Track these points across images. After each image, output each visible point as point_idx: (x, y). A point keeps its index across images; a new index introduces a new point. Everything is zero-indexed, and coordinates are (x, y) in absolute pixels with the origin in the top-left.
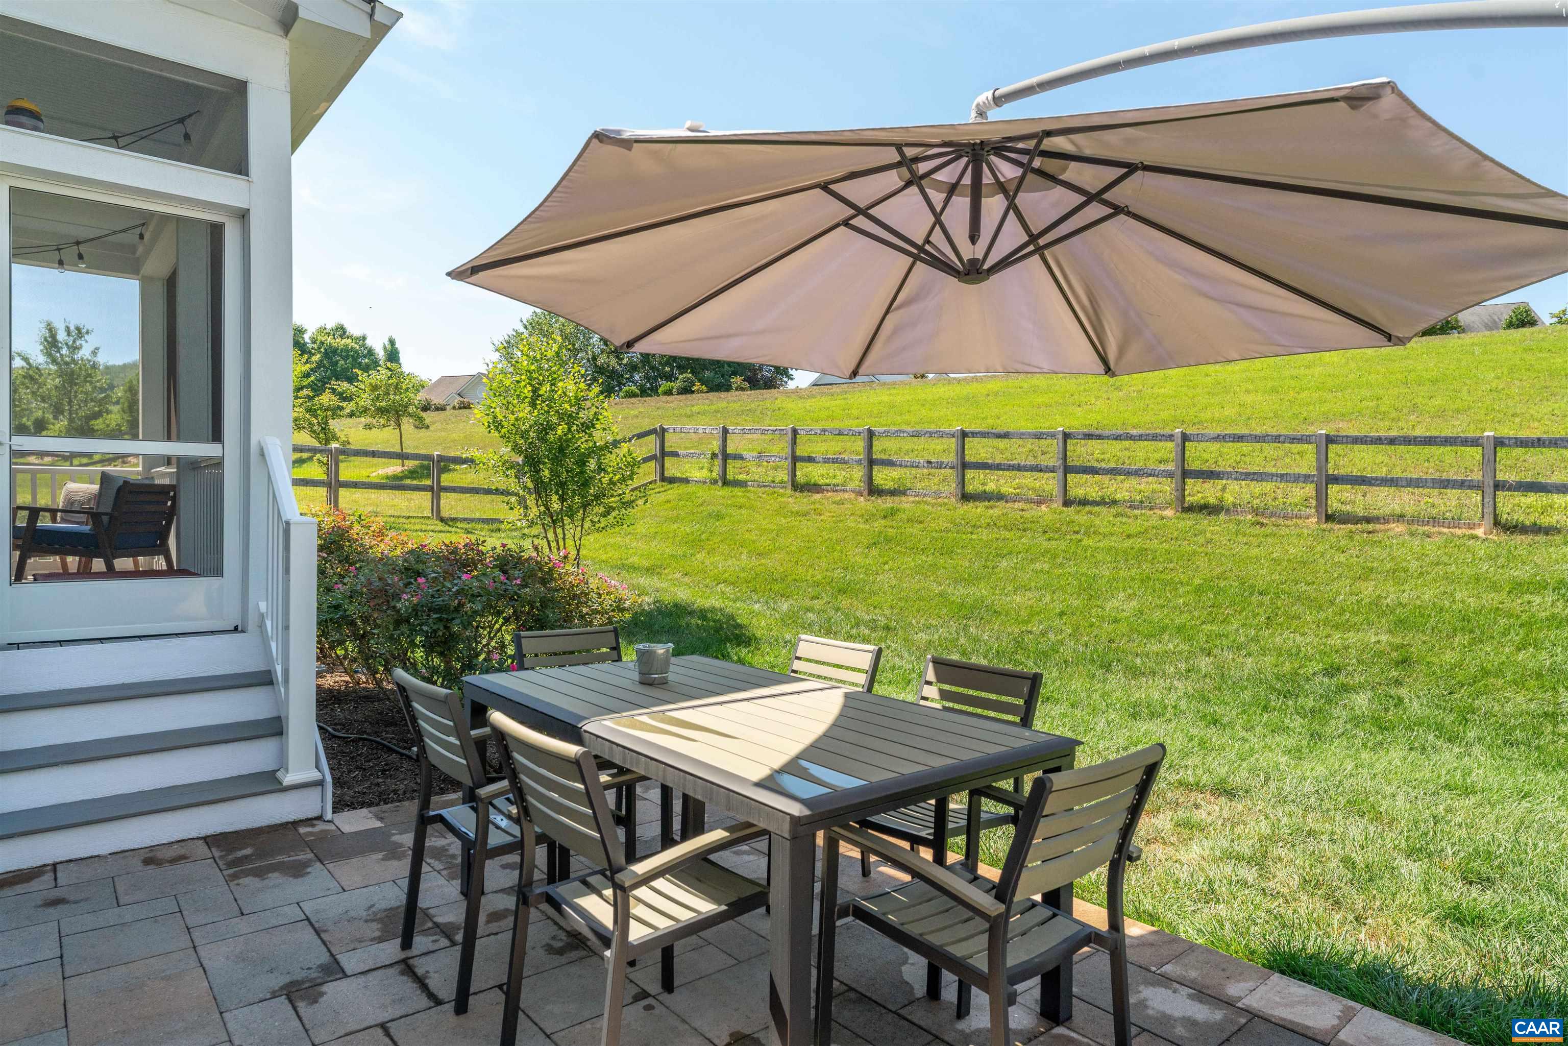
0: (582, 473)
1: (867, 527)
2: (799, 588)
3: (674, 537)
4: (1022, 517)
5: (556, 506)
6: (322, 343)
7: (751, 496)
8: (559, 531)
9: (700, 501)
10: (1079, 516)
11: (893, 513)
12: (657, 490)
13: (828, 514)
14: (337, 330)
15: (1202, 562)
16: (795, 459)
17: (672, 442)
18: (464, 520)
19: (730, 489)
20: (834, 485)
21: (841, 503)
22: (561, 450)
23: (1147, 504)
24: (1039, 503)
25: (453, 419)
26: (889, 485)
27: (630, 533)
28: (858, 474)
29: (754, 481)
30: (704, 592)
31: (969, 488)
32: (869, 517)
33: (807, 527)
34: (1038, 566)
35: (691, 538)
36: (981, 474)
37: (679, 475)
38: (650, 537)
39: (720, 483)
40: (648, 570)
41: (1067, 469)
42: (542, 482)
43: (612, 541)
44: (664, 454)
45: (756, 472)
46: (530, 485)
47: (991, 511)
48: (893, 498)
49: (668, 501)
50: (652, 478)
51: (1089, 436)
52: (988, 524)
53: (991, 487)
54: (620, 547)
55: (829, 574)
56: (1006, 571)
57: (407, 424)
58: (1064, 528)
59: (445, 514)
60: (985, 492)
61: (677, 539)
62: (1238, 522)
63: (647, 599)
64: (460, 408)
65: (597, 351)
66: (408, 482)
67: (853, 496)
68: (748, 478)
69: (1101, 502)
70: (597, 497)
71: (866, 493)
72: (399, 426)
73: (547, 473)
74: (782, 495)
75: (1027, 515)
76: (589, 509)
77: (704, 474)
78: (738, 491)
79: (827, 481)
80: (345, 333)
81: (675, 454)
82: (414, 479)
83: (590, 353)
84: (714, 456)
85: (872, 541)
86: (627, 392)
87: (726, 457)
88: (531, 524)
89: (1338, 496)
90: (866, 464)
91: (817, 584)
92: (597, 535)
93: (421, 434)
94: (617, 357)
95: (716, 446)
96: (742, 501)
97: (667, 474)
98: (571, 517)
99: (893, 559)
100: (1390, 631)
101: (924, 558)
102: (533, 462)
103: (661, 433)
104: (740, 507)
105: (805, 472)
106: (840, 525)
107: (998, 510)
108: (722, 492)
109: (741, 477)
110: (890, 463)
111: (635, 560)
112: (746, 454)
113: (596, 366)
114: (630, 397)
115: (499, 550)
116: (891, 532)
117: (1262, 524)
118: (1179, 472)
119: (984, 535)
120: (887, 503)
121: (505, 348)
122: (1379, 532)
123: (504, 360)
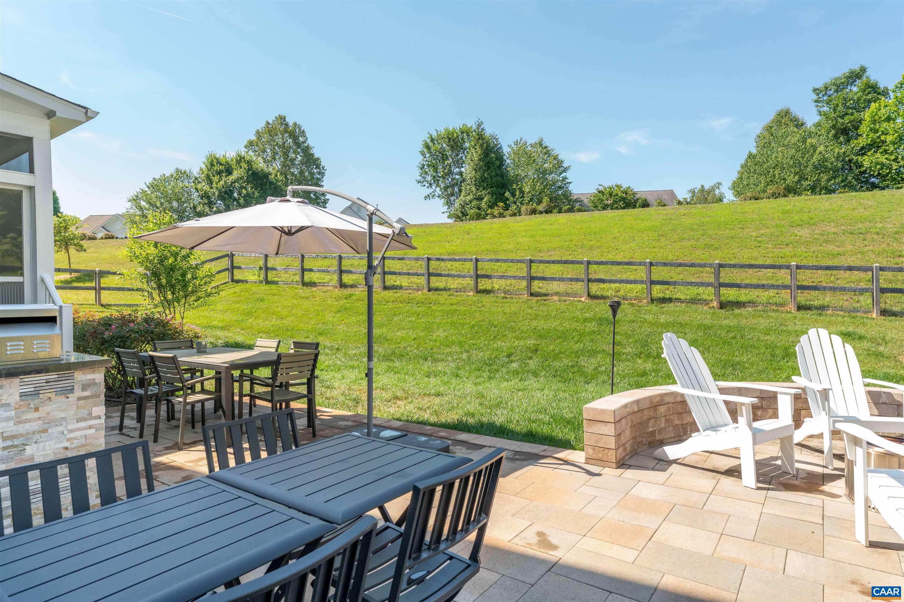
0: (184, 280)
1: (337, 303)
2: (300, 333)
3: (237, 311)
4: (409, 297)
5: (170, 296)
7: (280, 289)
8: (172, 310)
9: (253, 292)
10: (433, 296)
11: (350, 296)
12: (229, 287)
13: (318, 297)
15: (477, 315)
16: (303, 270)
17: (237, 261)
18: (115, 305)
19: (270, 285)
20: (323, 283)
21: (326, 292)
22: (172, 269)
23: (463, 290)
24: (418, 290)
25: (102, 246)
26: (351, 282)
27: (213, 310)
28: (335, 277)
29: (283, 281)
30: (251, 338)
31: (387, 284)
32: (338, 299)
33: (307, 304)
34: (410, 319)
35: (247, 311)
36: (394, 277)
37: (241, 278)
38: (224, 312)
39: (264, 283)
40: (222, 328)
41: (430, 275)
42: (162, 285)
43: (203, 314)
44: (233, 268)
45: (284, 277)
46: (155, 286)
47: (395, 294)
48: (352, 289)
49: (235, 293)
50: (227, 280)
51: (438, 259)
52: (393, 301)
53: (398, 283)
54: (207, 317)
55: (315, 326)
56: (396, 321)
57: (72, 250)
58: (426, 302)
59: (103, 302)
60: (394, 285)
61: (239, 312)
62: (497, 297)
63: (220, 341)
64: (106, 238)
65: (196, 203)
66: (76, 284)
67: (332, 288)
68: (279, 280)
69: (444, 289)
70: (193, 292)
71: (338, 286)
72: (68, 251)
73: (164, 280)
74: (297, 289)
75: (411, 296)
76: (188, 298)
77: (256, 278)
78: (273, 287)
79: (320, 281)
81: (239, 268)
82: (80, 282)
83: (191, 204)
84: (261, 268)
85: (337, 310)
87: (267, 269)
88: (156, 306)
89: (536, 285)
90: (338, 272)
91: (308, 331)
92: (194, 311)
93: (81, 255)
94: (210, 207)
95: (261, 263)
96: (275, 291)
97: (235, 278)
98: (178, 302)
99: (346, 318)
100: (536, 340)
101: (361, 317)
102: (156, 275)
103: (231, 256)
104: (274, 295)
105: (308, 277)
106: (324, 303)
107: (399, 294)
108: (264, 287)
109: (276, 279)
110: (350, 272)
111: (215, 323)
112: (278, 268)
113: (196, 212)
115: (144, 316)
116: (348, 305)
117: (506, 298)
118: (474, 276)
119: (390, 305)
120: (349, 291)
121: (135, 200)
122: (548, 300)
123: (134, 208)
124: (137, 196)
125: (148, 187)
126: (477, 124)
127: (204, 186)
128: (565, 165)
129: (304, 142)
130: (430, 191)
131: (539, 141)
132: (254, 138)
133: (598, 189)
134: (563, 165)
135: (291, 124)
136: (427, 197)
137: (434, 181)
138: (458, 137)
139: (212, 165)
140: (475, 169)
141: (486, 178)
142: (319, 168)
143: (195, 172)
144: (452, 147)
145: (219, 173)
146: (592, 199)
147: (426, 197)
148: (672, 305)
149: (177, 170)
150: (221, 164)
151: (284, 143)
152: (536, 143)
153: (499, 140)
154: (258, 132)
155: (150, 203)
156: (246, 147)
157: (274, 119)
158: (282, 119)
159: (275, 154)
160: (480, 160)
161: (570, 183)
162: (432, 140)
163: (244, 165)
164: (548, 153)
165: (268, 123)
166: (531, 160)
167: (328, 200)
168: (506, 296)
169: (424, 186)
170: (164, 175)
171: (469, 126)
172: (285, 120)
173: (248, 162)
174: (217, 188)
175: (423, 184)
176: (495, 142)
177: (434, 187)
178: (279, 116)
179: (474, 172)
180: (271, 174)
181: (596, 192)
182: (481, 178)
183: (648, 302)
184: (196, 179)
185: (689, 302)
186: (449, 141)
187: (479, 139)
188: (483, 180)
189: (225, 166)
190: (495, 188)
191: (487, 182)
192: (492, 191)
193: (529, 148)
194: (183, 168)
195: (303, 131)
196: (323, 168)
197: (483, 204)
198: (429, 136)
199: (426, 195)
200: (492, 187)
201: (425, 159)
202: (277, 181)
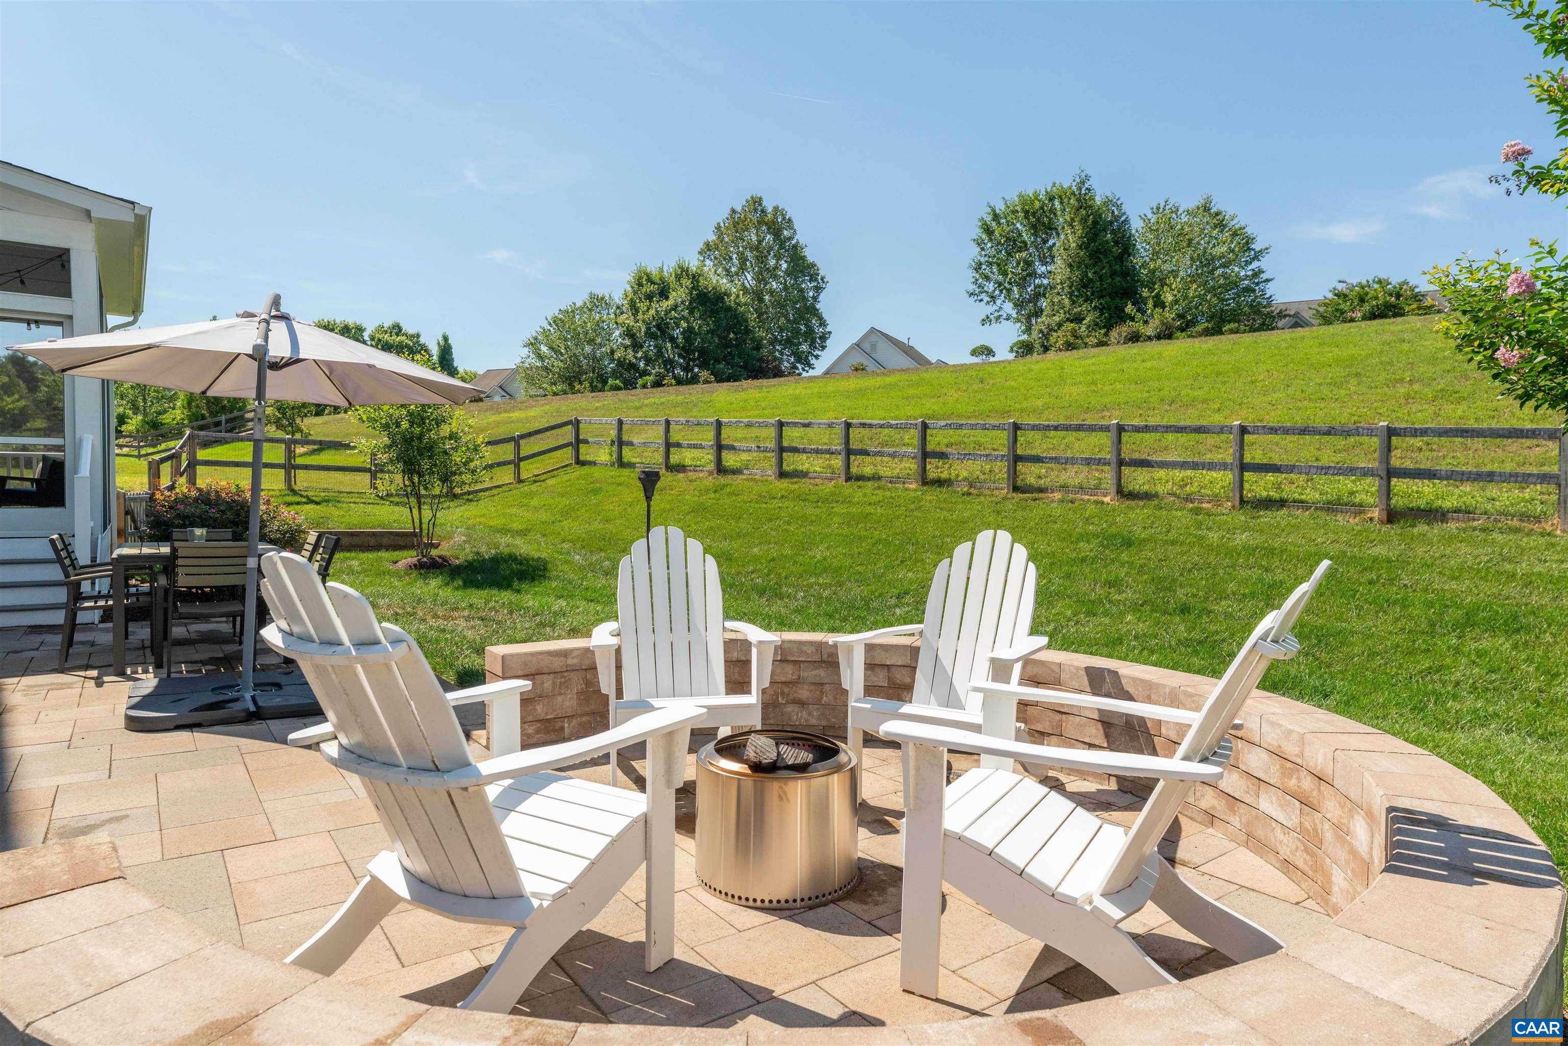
1: (697, 499)
4: (813, 490)
6: (379, 340)
9: (592, 480)
10: (853, 489)
11: (723, 487)
12: (573, 471)
13: (678, 489)
14: (393, 327)
16: (668, 445)
17: (584, 432)
19: (623, 470)
20: (695, 466)
21: (697, 481)
23: (900, 479)
24: (830, 479)
26: (739, 466)
28: (712, 457)
29: (640, 463)
32: (703, 492)
37: (588, 458)
39: (617, 465)
41: (849, 452)
44: (578, 442)
45: (643, 456)
47: (795, 486)
48: (733, 476)
49: (569, 480)
50: (570, 460)
51: (863, 425)
53: (805, 468)
58: (831, 499)
60: (797, 471)
62: (955, 492)
67: (705, 475)
68: (636, 461)
69: (872, 478)
71: (715, 472)
75: (814, 488)
77: (607, 457)
78: (627, 472)
79: (691, 463)
80: (400, 330)
81: (587, 442)
83: (609, 347)
84: (613, 442)
85: (691, 510)
86: (611, 386)
87: (621, 443)
90: (716, 449)
95: (613, 433)
96: (623, 479)
97: (582, 458)
103: (576, 424)
107: (802, 485)
109: (631, 460)
110: (732, 448)
112: (636, 441)
114: (614, 390)
116: (710, 503)
117: (970, 494)
118: (920, 455)
119: (773, 504)
120: (727, 480)
121: (533, 344)
122: (1042, 499)
123: (532, 356)
124: (536, 339)
125: (550, 324)
126: (1078, 180)
127: (627, 319)
128: (1257, 246)
129: (790, 238)
130: (991, 308)
131: (1203, 202)
132: (712, 237)
133: (1335, 289)
134: (1253, 246)
135: (770, 209)
136: (986, 321)
137: (1001, 291)
138: (1042, 208)
139: (640, 285)
140: (1070, 266)
141: (1091, 281)
142: (816, 280)
143: (618, 297)
144: (1034, 227)
145: (649, 297)
146: (1321, 309)
147: (983, 320)
148: (1284, 512)
149: (592, 296)
150: (653, 283)
151: (760, 242)
152: (1198, 208)
153: (1124, 207)
154: (718, 228)
155: (551, 348)
156: (700, 253)
157: (744, 203)
158: (756, 203)
159: (743, 260)
160: (1080, 247)
161: (1267, 281)
162: (996, 217)
163: (687, 282)
164: (1221, 225)
165: (734, 211)
166: (1183, 240)
167: (830, 333)
168: (972, 490)
169: (981, 300)
170: (574, 304)
171: (1065, 186)
172: (760, 205)
173: (694, 277)
174: (644, 321)
175: (979, 298)
176: (1116, 213)
177: (999, 302)
178: (752, 197)
179: (1068, 270)
180: (729, 295)
181: (1330, 296)
182: (1081, 280)
183: (1233, 507)
184: (618, 308)
185: (1321, 509)
186: (1026, 218)
187: (1081, 207)
188: (1085, 284)
189: (659, 284)
190: (1108, 299)
191: (1092, 288)
192: (1101, 304)
193: (1184, 218)
194: (600, 292)
195: (790, 220)
196: (822, 279)
197: (1083, 328)
198: (989, 210)
199: (984, 317)
200: (1102, 297)
201: (983, 253)
202: (738, 304)
